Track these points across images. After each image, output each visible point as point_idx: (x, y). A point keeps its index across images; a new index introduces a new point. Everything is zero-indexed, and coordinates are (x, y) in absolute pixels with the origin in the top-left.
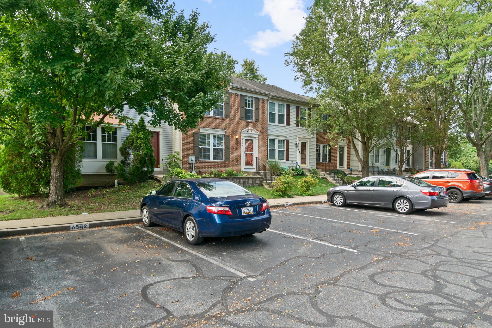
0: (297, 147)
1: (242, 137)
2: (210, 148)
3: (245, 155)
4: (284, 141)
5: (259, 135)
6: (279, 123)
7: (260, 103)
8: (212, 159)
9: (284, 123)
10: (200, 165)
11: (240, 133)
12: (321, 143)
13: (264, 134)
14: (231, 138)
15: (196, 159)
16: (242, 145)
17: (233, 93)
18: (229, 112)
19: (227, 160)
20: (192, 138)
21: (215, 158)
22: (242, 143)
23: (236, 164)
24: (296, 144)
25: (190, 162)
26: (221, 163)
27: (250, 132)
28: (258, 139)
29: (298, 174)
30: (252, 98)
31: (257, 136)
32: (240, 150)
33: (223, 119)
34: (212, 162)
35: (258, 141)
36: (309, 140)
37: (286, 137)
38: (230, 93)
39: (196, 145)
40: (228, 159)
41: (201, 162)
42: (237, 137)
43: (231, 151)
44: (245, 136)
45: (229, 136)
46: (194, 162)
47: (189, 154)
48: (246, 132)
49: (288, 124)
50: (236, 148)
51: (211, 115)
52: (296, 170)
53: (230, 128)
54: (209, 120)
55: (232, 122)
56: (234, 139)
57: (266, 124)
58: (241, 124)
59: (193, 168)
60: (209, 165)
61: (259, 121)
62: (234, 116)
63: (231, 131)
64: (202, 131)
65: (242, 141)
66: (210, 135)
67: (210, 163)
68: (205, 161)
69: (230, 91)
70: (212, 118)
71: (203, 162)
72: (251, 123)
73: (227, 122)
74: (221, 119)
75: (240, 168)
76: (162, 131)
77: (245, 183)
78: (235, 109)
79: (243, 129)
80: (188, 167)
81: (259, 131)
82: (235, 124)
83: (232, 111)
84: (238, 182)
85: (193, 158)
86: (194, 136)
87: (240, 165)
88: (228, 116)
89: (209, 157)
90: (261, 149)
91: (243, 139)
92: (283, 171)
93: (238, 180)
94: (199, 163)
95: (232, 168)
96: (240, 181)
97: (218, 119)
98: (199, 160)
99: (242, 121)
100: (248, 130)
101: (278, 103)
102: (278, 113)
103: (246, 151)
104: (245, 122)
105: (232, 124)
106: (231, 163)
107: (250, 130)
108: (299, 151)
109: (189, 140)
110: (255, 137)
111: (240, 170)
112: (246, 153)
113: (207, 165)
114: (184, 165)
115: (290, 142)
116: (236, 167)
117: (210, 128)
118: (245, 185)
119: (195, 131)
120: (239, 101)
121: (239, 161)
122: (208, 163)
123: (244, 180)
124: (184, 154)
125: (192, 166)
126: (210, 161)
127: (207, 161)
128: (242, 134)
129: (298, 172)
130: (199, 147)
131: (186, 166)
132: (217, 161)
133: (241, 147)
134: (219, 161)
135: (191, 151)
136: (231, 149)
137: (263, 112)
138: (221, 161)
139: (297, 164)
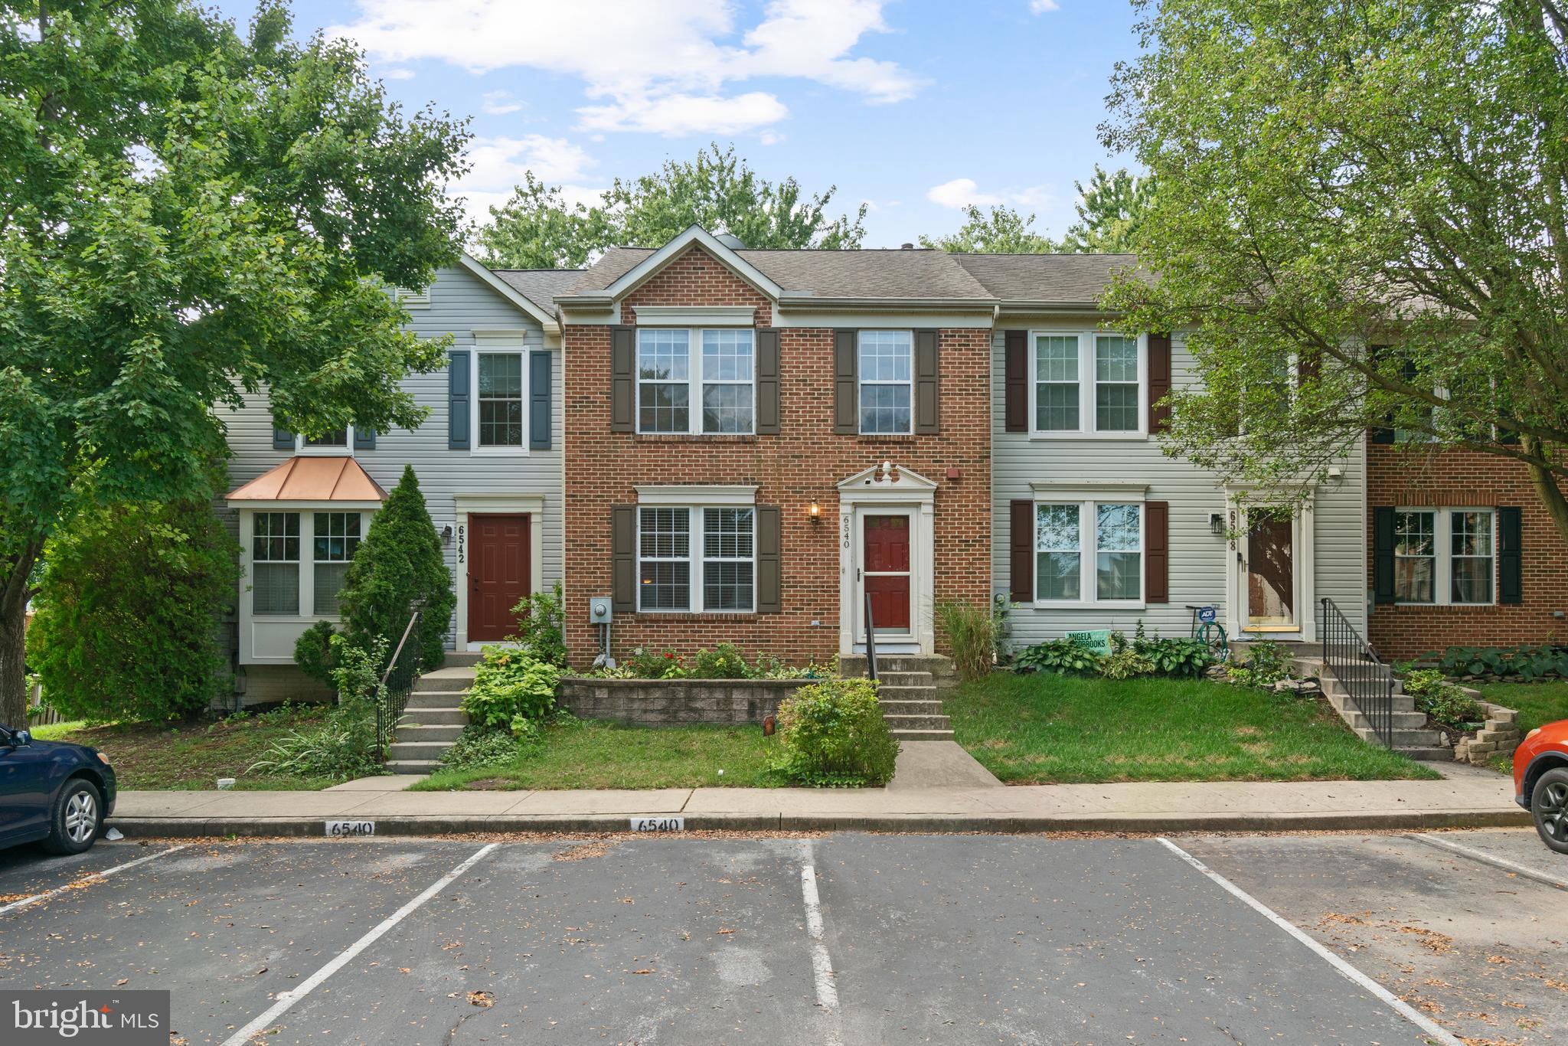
0: (1219, 533)
1: (845, 509)
2: (687, 564)
3: (861, 585)
5: (937, 493)
6: (1102, 427)
7: (946, 352)
8: (697, 604)
9: (1135, 427)
10: (641, 632)
11: (836, 492)
12: (1440, 505)
13: (970, 485)
14: (788, 518)
15: (622, 605)
16: (842, 540)
17: (797, 329)
18: (779, 409)
19: (765, 608)
20: (606, 528)
21: (710, 601)
22: (842, 533)
23: (815, 623)
24: (1216, 518)
25: (594, 620)
26: (738, 620)
27: (886, 482)
28: (930, 509)
31: (929, 498)
32: (833, 565)
33: (744, 441)
34: (694, 619)
35: (930, 520)
37: (1147, 489)
38: (781, 330)
39: (622, 554)
40: (772, 604)
41: (642, 620)
42: (815, 510)
43: (788, 571)
44: (856, 505)
45: (777, 510)
46: (608, 618)
47: (592, 591)
48: (863, 485)
49: (1161, 425)
50: (813, 555)
51: (690, 433)
52: (1155, 651)
53: (780, 474)
54: (679, 452)
55: (792, 448)
56: (801, 519)
57: (983, 439)
58: (840, 452)
59: (608, 643)
60: (683, 632)
61: (940, 430)
62: (801, 425)
63: (787, 488)
64: (651, 497)
65: (842, 524)
66: (687, 511)
67: (685, 621)
68: (665, 615)
69: (777, 321)
70: (696, 442)
71: (651, 621)
72: (895, 443)
73: (768, 451)
74: (739, 443)
75: (837, 642)
76: (540, 510)
77: (762, 709)
78: (809, 394)
79: (848, 475)
80: (588, 640)
81: (942, 475)
82: (807, 457)
83: (791, 403)
84: (718, 704)
85: (601, 604)
86: (613, 521)
87: (835, 628)
88: (770, 426)
89: (684, 602)
90: (953, 555)
91: (850, 519)
92: (1056, 654)
93: (719, 695)
94: (637, 621)
95: (795, 641)
96: (728, 701)
97: (725, 442)
98: (634, 612)
99: (844, 441)
100: (878, 476)
101: (1095, 336)
102: (1096, 382)
103: (867, 569)
104: (860, 442)
105: (793, 457)
106: (791, 622)
107: (890, 474)
108: (1239, 555)
109: (592, 537)
110: (918, 505)
111: (838, 651)
112: (866, 578)
113: (673, 631)
114: (572, 631)
115: (1171, 510)
116: (816, 637)
117: (685, 483)
118: (759, 718)
119: (617, 501)
120: (826, 358)
121: (828, 614)
122: (678, 621)
123: (753, 694)
124: (574, 591)
125: (604, 635)
126: (688, 615)
127: (670, 614)
128: (842, 496)
129: (1164, 657)
130: (639, 559)
131: (580, 636)
132: (717, 615)
133: (837, 550)
134: (726, 615)
135: (603, 577)
136: (788, 564)
137: (960, 390)
138: (736, 615)
139: (1207, 620)
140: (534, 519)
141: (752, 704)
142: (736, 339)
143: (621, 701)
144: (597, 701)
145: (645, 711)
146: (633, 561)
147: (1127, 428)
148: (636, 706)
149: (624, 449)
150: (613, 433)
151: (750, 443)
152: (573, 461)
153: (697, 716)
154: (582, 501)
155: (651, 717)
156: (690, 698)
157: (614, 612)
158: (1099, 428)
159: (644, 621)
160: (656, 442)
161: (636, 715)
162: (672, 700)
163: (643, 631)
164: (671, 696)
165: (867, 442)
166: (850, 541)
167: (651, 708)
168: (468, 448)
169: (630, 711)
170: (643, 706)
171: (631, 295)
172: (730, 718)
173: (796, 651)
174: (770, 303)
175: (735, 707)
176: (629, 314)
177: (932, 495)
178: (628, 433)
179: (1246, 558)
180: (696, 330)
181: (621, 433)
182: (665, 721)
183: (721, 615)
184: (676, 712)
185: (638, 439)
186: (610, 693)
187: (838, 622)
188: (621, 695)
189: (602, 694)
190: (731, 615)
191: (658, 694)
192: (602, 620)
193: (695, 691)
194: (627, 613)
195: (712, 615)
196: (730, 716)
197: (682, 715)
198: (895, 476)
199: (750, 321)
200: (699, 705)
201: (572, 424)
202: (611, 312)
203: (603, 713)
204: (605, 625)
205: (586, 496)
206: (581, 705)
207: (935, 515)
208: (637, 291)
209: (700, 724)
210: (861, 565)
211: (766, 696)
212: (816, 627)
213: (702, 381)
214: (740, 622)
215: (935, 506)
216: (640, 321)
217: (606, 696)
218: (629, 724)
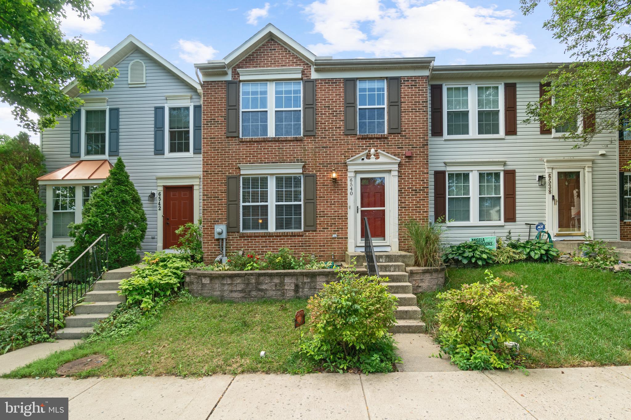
0: (543, 185)
1: (350, 175)
2: (267, 206)
3: (359, 215)
4: (497, 175)
5: (400, 165)
6: (480, 133)
7: (404, 89)
8: (272, 228)
9: (497, 132)
11: (346, 165)
13: (417, 160)
14: (320, 180)
15: (232, 229)
16: (349, 191)
17: (325, 80)
18: (315, 122)
19: (308, 228)
20: (224, 188)
21: (279, 225)
22: (349, 187)
23: (335, 236)
24: (541, 178)
25: (217, 237)
26: (293, 235)
27: (373, 159)
28: (396, 173)
30: (381, 79)
31: (396, 167)
32: (344, 205)
33: (297, 140)
34: (270, 235)
35: (396, 179)
36: (590, 164)
37: (505, 164)
38: (316, 80)
39: (232, 202)
40: (311, 226)
41: (243, 236)
42: (334, 175)
43: (320, 208)
44: (356, 172)
45: (314, 176)
46: (224, 236)
47: (216, 222)
48: (360, 161)
49: (511, 131)
50: (333, 199)
51: (268, 136)
52: (524, 247)
53: (316, 157)
54: (263, 146)
55: (322, 143)
56: (327, 180)
57: (424, 135)
58: (348, 144)
59: (224, 249)
60: (265, 242)
61: (401, 131)
62: (327, 131)
63: (319, 164)
64: (247, 171)
65: (349, 182)
66: (267, 178)
67: (266, 237)
68: (255, 233)
69: (314, 76)
70: (271, 141)
71: (248, 237)
72: (377, 138)
73: (310, 145)
74: (294, 141)
75: (346, 245)
76: (198, 183)
77: (303, 288)
78: (331, 114)
79: (352, 156)
80: (214, 248)
81: (402, 155)
82: (330, 147)
83: (321, 119)
84: (276, 286)
85: (220, 228)
86: (228, 184)
87: (345, 238)
88: (310, 133)
89: (265, 225)
90: (409, 198)
91: (353, 179)
92: (470, 250)
93: (277, 280)
94: (240, 237)
95: (324, 246)
96: (282, 284)
97: (286, 141)
98: (238, 232)
99: (350, 138)
100: (368, 156)
101: (476, 86)
102: (477, 110)
103: (362, 207)
104: (359, 139)
105: (322, 147)
106: (321, 236)
107: (374, 155)
108: (553, 196)
109: (216, 193)
110: (389, 171)
111: (347, 251)
112: (362, 211)
113: (259, 242)
114: (206, 243)
115: (517, 174)
116: (334, 243)
117: (265, 163)
118: (301, 294)
119: (229, 173)
120: (340, 95)
121: (342, 231)
122: (262, 237)
123: (297, 280)
124: (207, 221)
125: (222, 245)
126: (267, 233)
127: (257, 233)
128: (349, 167)
129: (531, 251)
130: (242, 204)
131: (210, 245)
132: (282, 233)
133: (346, 197)
134: (287, 233)
135: (222, 214)
136: (320, 205)
137: (412, 109)
138: (292, 233)
139: (540, 230)
140: (195, 188)
141: (297, 286)
142: (292, 87)
143: (217, 285)
144: (203, 285)
145: (232, 291)
146: (238, 205)
147: (493, 133)
148: (226, 288)
149: (234, 146)
150: (228, 137)
151: (300, 141)
152: (206, 153)
153: (263, 293)
154: (211, 174)
155: (235, 295)
156: (258, 283)
157: (228, 232)
158: (479, 134)
159: (244, 237)
160: (250, 142)
161: (226, 294)
162: (248, 284)
163: (243, 242)
164: (247, 282)
165: (362, 139)
166: (353, 191)
167: (235, 289)
168: (164, 154)
169: (222, 291)
170: (230, 288)
171: (237, 65)
172: (283, 294)
173: (324, 251)
174: (309, 66)
175: (286, 287)
176: (236, 74)
177: (397, 166)
178: (235, 137)
179: (556, 198)
180: (271, 83)
181: (232, 137)
182: (243, 297)
183: (285, 233)
184: (250, 291)
185: (240, 140)
186: (211, 280)
187: (347, 235)
188: (217, 281)
189: (206, 281)
190: (290, 232)
191: (239, 281)
192: (221, 237)
193: (262, 278)
194: (234, 232)
195: (280, 233)
196: (284, 293)
197: (254, 293)
198: (377, 156)
199: (300, 76)
200: (264, 287)
201: (206, 134)
202: (226, 74)
203: (207, 293)
204: (223, 239)
205: (213, 171)
206: (195, 287)
207: (399, 176)
208: (240, 63)
210: (359, 204)
211: (305, 281)
212: (335, 238)
213: (275, 109)
214: (295, 236)
215: (399, 172)
216: (242, 78)
217: (208, 282)
218: (221, 300)
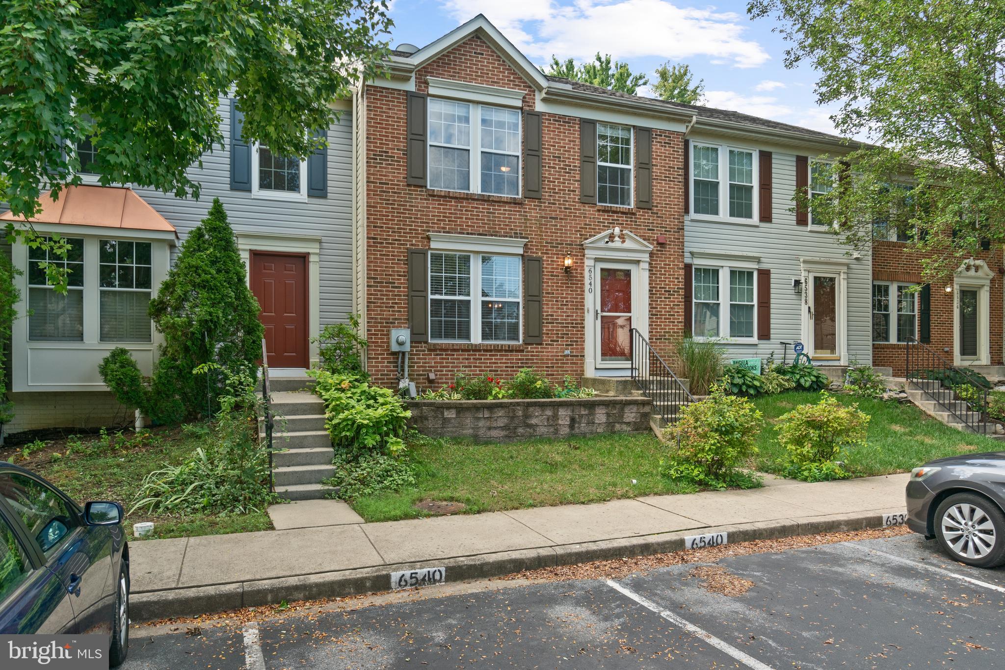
0: (799, 293)
1: (588, 263)
2: (469, 301)
3: (599, 323)
4: (750, 274)
5: (651, 254)
6: (732, 215)
7: (656, 147)
8: (476, 337)
9: (750, 216)
10: (433, 360)
11: (582, 248)
12: (892, 281)
13: (671, 249)
14: (547, 267)
15: (418, 337)
16: (587, 287)
17: (554, 115)
18: (541, 179)
19: (530, 340)
20: (403, 269)
21: (487, 334)
22: (587, 281)
23: (567, 352)
24: (797, 283)
25: (395, 348)
26: (510, 350)
27: (617, 243)
28: (646, 266)
29: (799, 387)
30: (627, 128)
31: (646, 257)
32: (580, 306)
33: (515, 202)
34: (476, 349)
35: (647, 274)
36: (845, 269)
37: (758, 260)
38: (542, 114)
39: (416, 291)
40: (535, 337)
41: (433, 349)
42: (568, 262)
43: (547, 310)
44: (597, 260)
45: (539, 260)
46: (407, 348)
47: (390, 324)
48: (602, 244)
49: (766, 216)
50: (565, 298)
51: (471, 192)
52: (793, 373)
53: (541, 231)
54: (464, 207)
55: (550, 211)
56: (557, 269)
57: (680, 215)
58: (584, 217)
59: (406, 369)
60: (467, 359)
61: (653, 206)
62: (557, 193)
63: (547, 243)
64: (440, 244)
65: (586, 274)
66: (469, 257)
67: (469, 350)
68: (453, 345)
69: (540, 107)
70: (477, 200)
71: (441, 350)
72: (623, 213)
73: (532, 211)
74: (510, 203)
75: (582, 367)
76: (318, 251)
77: (580, 423)
78: (563, 168)
79: (591, 236)
80: (387, 367)
81: (653, 240)
82: (561, 219)
83: (549, 174)
84: (548, 420)
85: (402, 335)
86: (409, 262)
87: (581, 356)
88: (533, 193)
89: (465, 333)
90: (661, 301)
91: (593, 270)
92: (740, 375)
93: (549, 412)
94: (429, 350)
95: (553, 367)
96: (555, 417)
97: (500, 202)
98: (426, 342)
99: (587, 208)
100: (612, 237)
101: (728, 149)
102: (729, 182)
103: (602, 311)
104: (599, 211)
105: (551, 218)
106: (550, 351)
107: (619, 237)
108: (809, 308)
109: (390, 275)
110: (638, 262)
111: (583, 375)
112: (602, 317)
113: (458, 359)
114: (373, 358)
115: (772, 276)
116: (567, 363)
117: (468, 234)
118: (577, 430)
119: (412, 245)
120: (575, 141)
121: (576, 345)
122: (463, 350)
123: (573, 411)
124: (375, 323)
125: (403, 362)
126: (468, 345)
127: (457, 345)
128: (586, 252)
129: (801, 377)
130: (430, 297)
131: (380, 362)
132: (494, 346)
133: (583, 295)
134: (502, 346)
135: (400, 311)
136: (547, 304)
137: (665, 177)
138: (509, 346)
139: (799, 352)
140: (312, 258)
141: (573, 420)
142: (506, 117)
143: (468, 421)
144: (446, 420)
145: (490, 428)
146: (426, 297)
147: (746, 217)
148: (481, 424)
149: (418, 201)
150: (409, 185)
151: (519, 204)
152: (373, 207)
153: (532, 431)
154: (382, 243)
155: (494, 433)
156: (527, 416)
157: (411, 342)
159: (435, 350)
160: (445, 197)
161: (481, 432)
162: (512, 418)
163: (434, 359)
164: (511, 414)
165: (604, 211)
166: (593, 287)
167: (495, 425)
168: (249, 191)
169: (475, 428)
170: (488, 424)
171: (424, 68)
172: (556, 431)
173: (553, 375)
174: (534, 91)
175: (560, 422)
176: (423, 83)
177: (648, 255)
178: (421, 187)
179: (812, 310)
180: (475, 105)
181: (415, 186)
182: (506, 436)
183: (498, 345)
184: (515, 428)
185: (431, 193)
186: (458, 413)
187: (583, 352)
188: (468, 414)
189: (450, 414)
190: (505, 345)
191: (501, 413)
192: (403, 349)
193: (531, 409)
194: (420, 343)
195: (491, 345)
196: (557, 430)
197: (520, 430)
198: (622, 237)
199: (519, 104)
200: (534, 421)
201: (373, 174)
202: (407, 79)
203: (452, 432)
204: (404, 353)
205: (386, 239)
206: (430, 424)
207: (650, 270)
208: (429, 65)
209: (533, 438)
210: (599, 308)
211: (583, 413)
212: (567, 356)
213: (480, 149)
214: (512, 351)
215: (650, 264)
216: (432, 91)
217: (454, 416)
218: (477, 440)
